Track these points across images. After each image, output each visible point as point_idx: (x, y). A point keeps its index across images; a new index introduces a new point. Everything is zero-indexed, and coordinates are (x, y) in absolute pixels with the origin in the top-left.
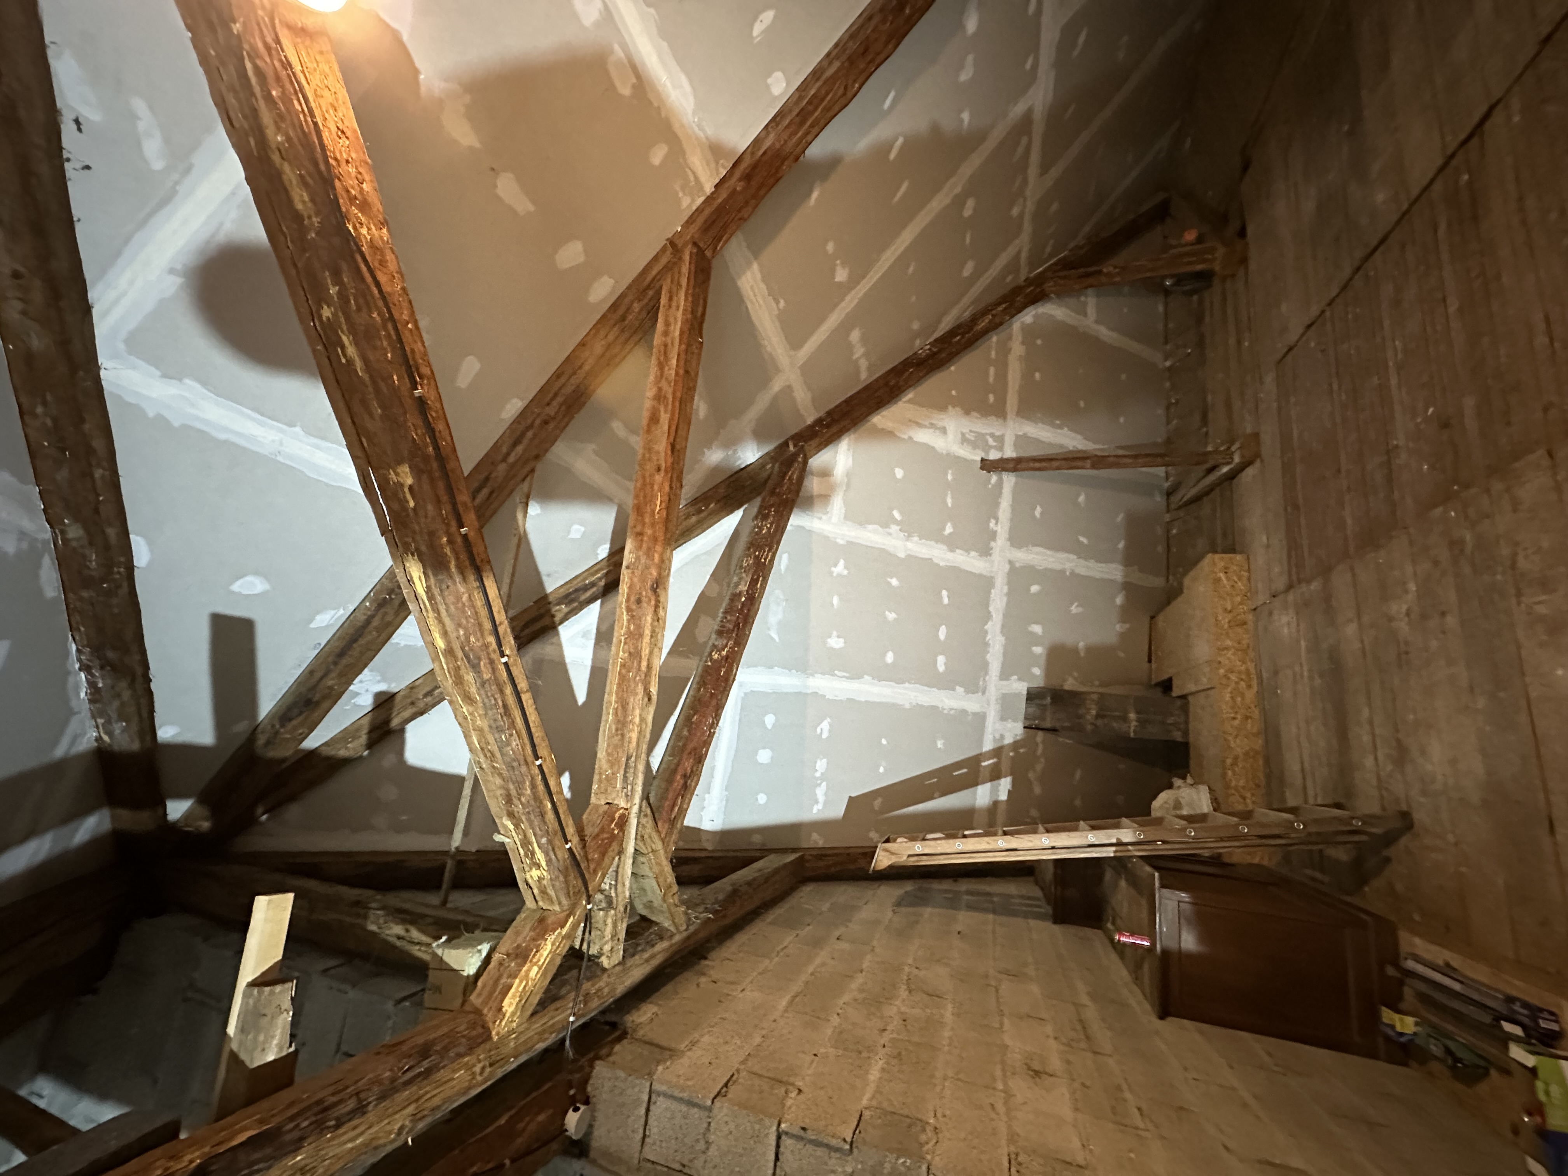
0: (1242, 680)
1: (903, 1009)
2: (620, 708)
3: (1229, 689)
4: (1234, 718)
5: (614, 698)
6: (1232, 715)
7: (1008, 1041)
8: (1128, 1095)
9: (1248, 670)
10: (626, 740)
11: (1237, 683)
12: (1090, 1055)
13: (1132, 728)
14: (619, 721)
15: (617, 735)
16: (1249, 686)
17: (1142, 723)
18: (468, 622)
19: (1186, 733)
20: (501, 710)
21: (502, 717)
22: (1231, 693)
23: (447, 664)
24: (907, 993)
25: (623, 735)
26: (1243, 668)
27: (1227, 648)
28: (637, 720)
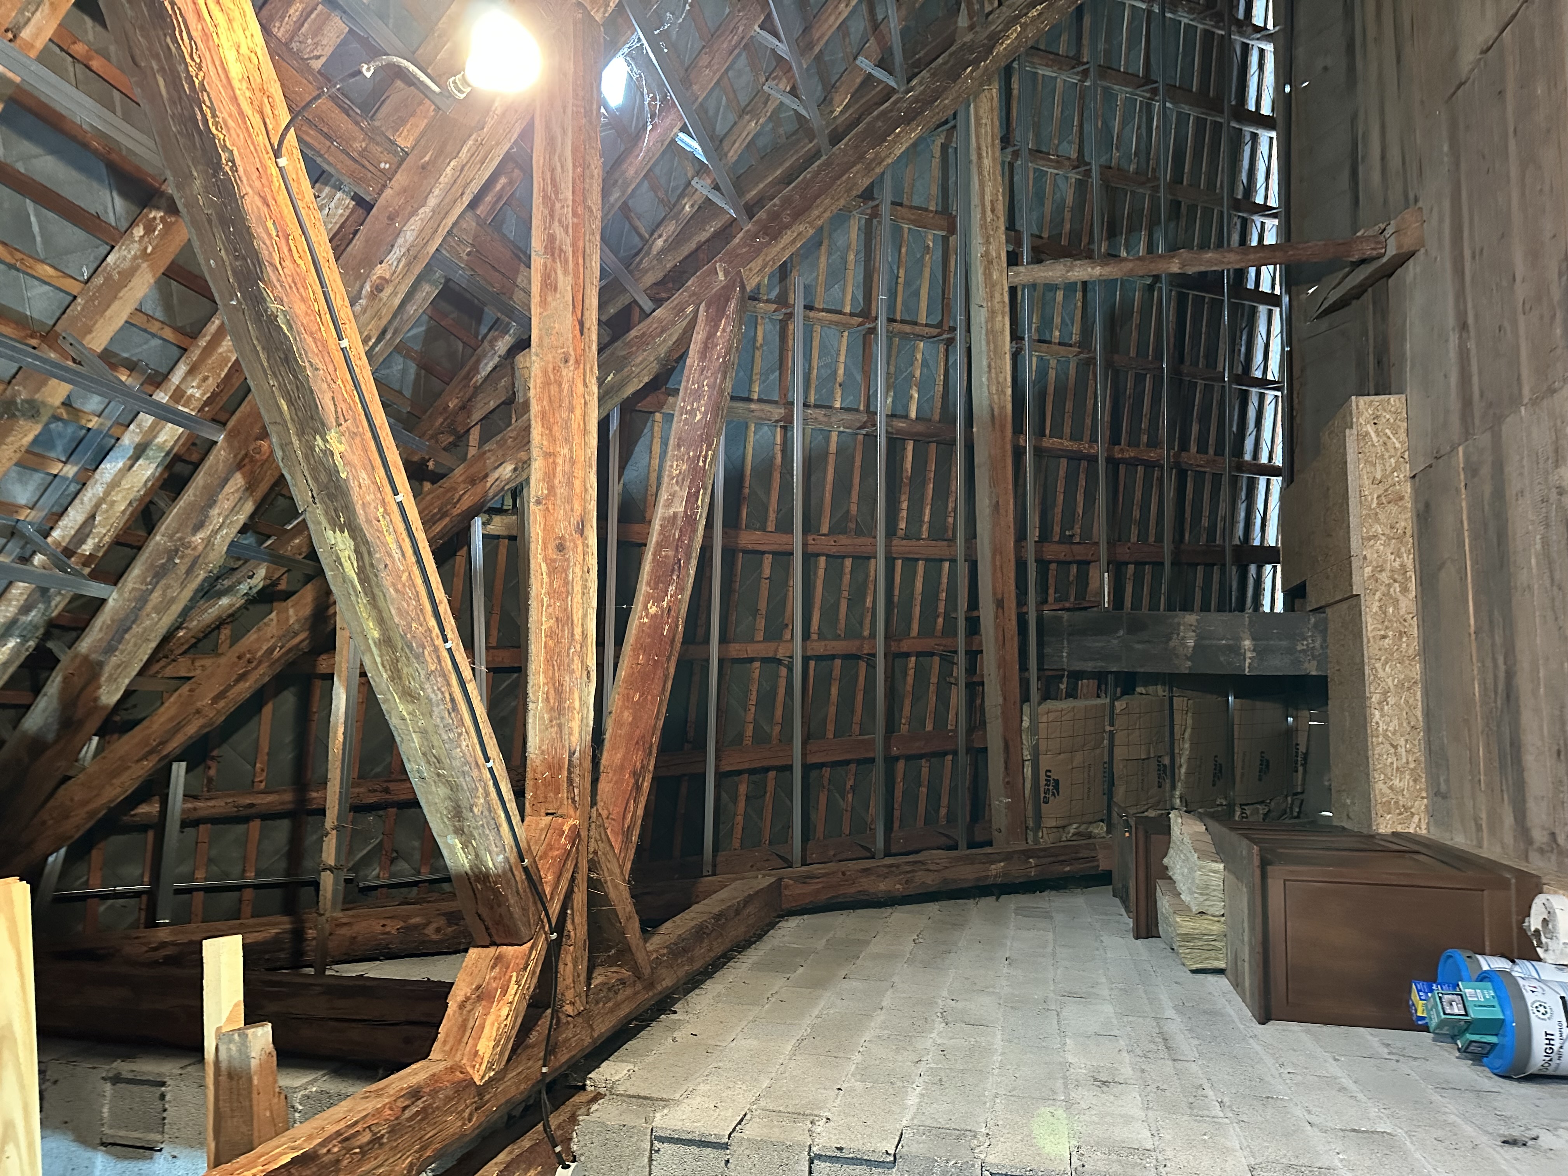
0: (1395, 581)
1: (939, 1041)
2: (552, 691)
3: (1378, 595)
4: (1384, 637)
5: (542, 679)
6: (1382, 633)
7: (1071, 1059)
8: (1210, 1093)
9: (1403, 566)
10: (566, 731)
11: (1389, 586)
12: (1170, 1063)
13: (1248, 661)
14: (552, 709)
15: (552, 726)
16: (1405, 590)
17: (1261, 652)
18: (408, 605)
19: (1322, 660)
20: (450, 706)
21: (449, 714)
22: (1380, 600)
23: (381, 656)
24: (943, 1025)
25: (560, 726)
26: (1397, 565)
27: (1375, 537)
28: (577, 704)
